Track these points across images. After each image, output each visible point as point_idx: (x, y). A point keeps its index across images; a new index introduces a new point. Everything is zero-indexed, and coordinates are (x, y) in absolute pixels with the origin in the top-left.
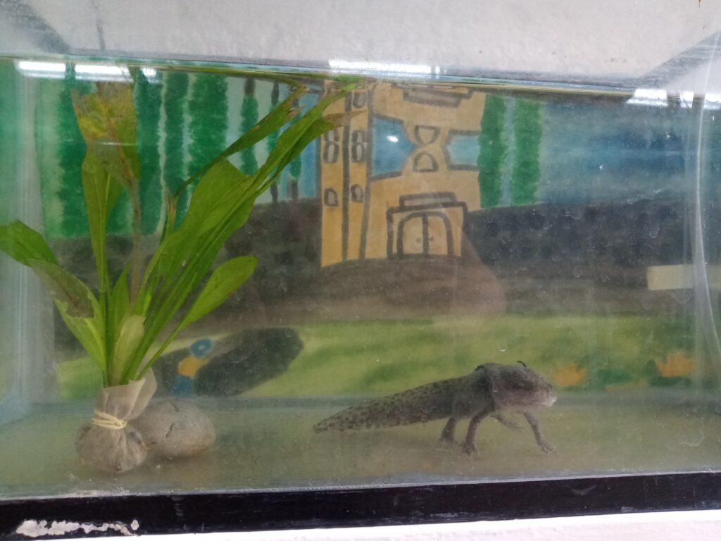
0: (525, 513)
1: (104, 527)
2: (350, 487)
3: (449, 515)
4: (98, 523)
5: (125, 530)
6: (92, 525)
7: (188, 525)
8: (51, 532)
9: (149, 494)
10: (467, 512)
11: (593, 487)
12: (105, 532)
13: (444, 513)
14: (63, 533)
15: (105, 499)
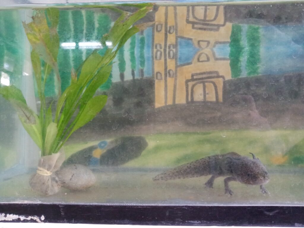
0: (238, 223)
1: (29, 218)
2: (144, 205)
3: (196, 222)
4: (27, 216)
5: (38, 220)
6: (24, 217)
7: (66, 219)
8: (6, 219)
9: (49, 203)
10: (205, 221)
11: (277, 211)
12: (29, 220)
13: (193, 220)
14: (12, 220)
15: (30, 205)
